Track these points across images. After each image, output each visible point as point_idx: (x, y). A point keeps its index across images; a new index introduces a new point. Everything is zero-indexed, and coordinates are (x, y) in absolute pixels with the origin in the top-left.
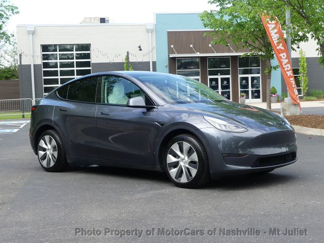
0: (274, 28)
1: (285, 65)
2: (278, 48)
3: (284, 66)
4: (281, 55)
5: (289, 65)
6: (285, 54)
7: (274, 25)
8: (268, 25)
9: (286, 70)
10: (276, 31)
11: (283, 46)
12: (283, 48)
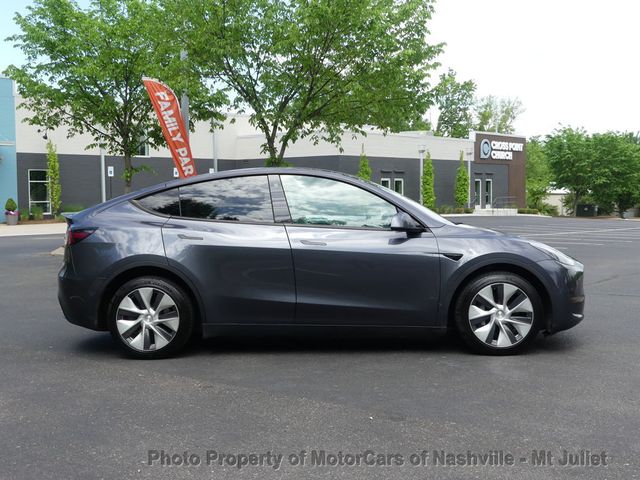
0: (169, 108)
1: (185, 165)
2: (174, 139)
3: (184, 168)
4: (180, 150)
5: (191, 167)
6: (185, 149)
7: (169, 104)
8: (159, 102)
9: (186, 174)
10: (171, 112)
11: (182, 136)
12: (182, 140)
